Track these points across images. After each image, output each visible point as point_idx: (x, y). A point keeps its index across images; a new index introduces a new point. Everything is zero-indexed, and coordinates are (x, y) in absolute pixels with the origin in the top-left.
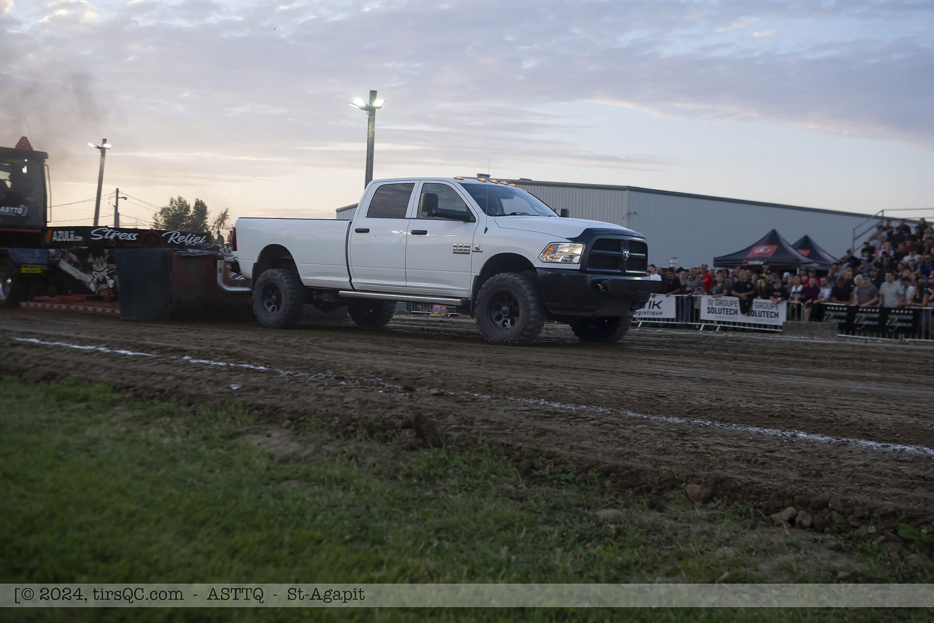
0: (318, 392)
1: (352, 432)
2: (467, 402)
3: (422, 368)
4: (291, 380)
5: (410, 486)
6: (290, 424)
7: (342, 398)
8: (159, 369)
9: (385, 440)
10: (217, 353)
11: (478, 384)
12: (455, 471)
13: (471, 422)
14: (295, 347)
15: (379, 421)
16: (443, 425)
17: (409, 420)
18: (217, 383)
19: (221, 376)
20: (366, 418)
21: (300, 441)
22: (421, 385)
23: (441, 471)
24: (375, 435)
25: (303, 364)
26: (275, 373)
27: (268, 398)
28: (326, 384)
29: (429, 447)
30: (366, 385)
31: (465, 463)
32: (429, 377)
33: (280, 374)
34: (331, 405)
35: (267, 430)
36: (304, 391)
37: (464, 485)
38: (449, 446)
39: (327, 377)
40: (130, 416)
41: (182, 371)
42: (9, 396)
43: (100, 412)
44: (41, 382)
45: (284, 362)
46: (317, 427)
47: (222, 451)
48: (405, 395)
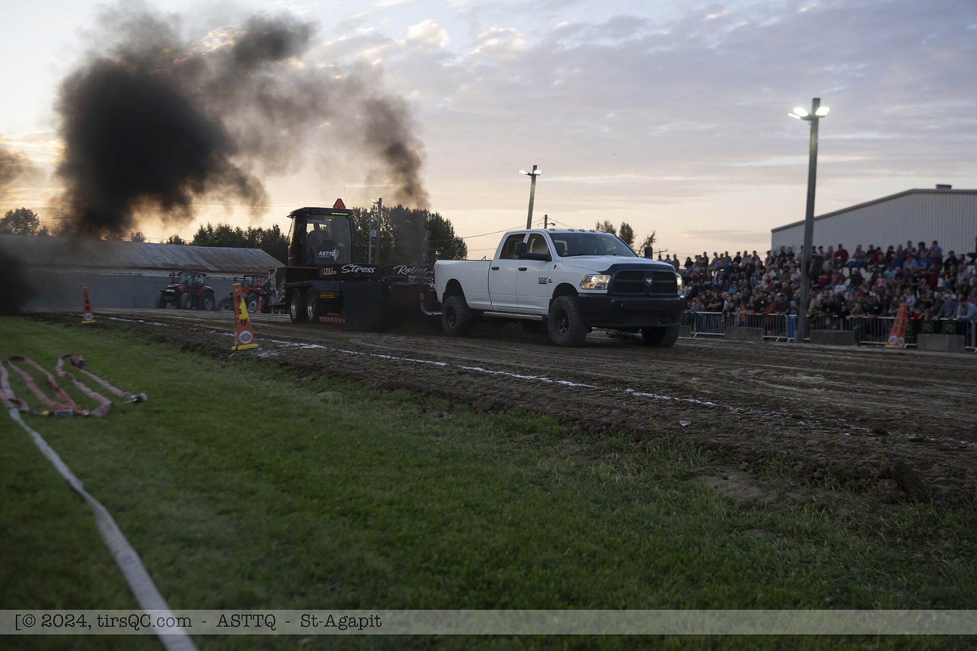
0: (776, 433)
1: (819, 479)
2: (952, 450)
3: (890, 409)
4: (744, 418)
5: (892, 545)
6: (748, 466)
7: (804, 440)
8: (603, 401)
9: (858, 490)
10: (659, 386)
11: (963, 429)
12: (948, 532)
13: (962, 475)
14: (740, 381)
15: (851, 468)
16: (929, 476)
17: (889, 469)
18: (665, 418)
19: (668, 411)
20: (834, 464)
21: (760, 486)
22: (892, 428)
23: (930, 531)
24: (847, 483)
26: (724, 410)
27: (720, 436)
28: (783, 423)
29: (913, 502)
30: (829, 425)
31: (960, 523)
32: (900, 420)
33: (730, 411)
34: (793, 448)
35: (722, 471)
36: (760, 431)
37: (961, 549)
38: (939, 502)
39: (782, 415)
40: (578, 450)
41: (626, 404)
42: (461, 425)
43: (548, 444)
44: (490, 412)
45: (732, 398)
46: (778, 471)
47: (677, 492)
48: (877, 440)
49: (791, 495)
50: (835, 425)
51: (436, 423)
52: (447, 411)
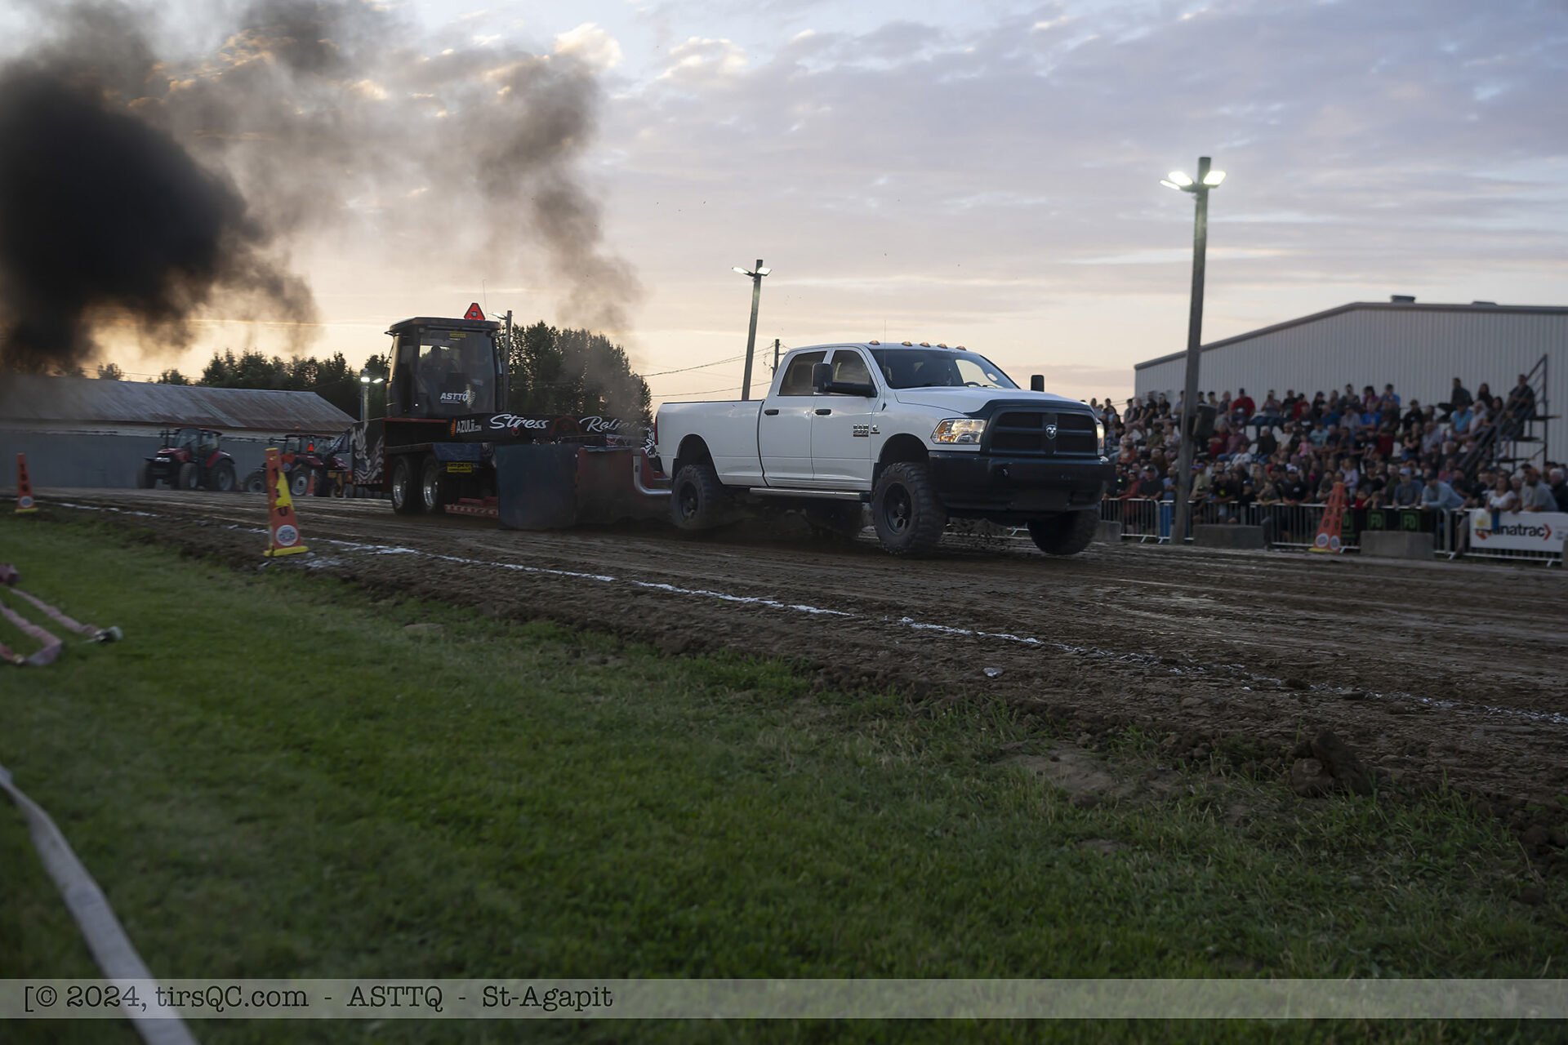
0: (1135, 686)
1: (1202, 759)
2: (1409, 712)
3: (1315, 648)
4: (1086, 664)
5: (1314, 862)
6: (1089, 740)
7: (1179, 697)
8: (863, 638)
9: (1262, 776)
10: (953, 612)
11: (1425, 679)
12: (1399, 840)
13: (1422, 751)
14: (1081, 604)
15: (1250, 742)
16: (1371, 754)
17: (1309, 742)
18: (961, 664)
19: (966, 654)
20: (1225, 735)
21: (1108, 771)
22: (1317, 679)
23: (1372, 839)
24: (1245, 766)
25: (1101, 636)
26: (1056, 650)
27: (1047, 693)
28: (1147, 672)
29: (1347, 794)
30: (1218, 675)
31: (1418, 827)
32: (1329, 665)
33: (1065, 652)
34: (1161, 711)
35: (1050, 748)
36: (1110, 684)
37: (1419, 868)
38: (1385, 794)
39: (1146, 659)
40: (823, 715)
41: (901, 642)
42: (636, 676)
43: (776, 707)
44: (682, 655)
45: (1068, 632)
46: (1138, 748)
47: (978, 782)
48: (1292, 697)
49: (1157, 784)
50: (1228, 674)
51: (595, 674)
52: (614, 654)
